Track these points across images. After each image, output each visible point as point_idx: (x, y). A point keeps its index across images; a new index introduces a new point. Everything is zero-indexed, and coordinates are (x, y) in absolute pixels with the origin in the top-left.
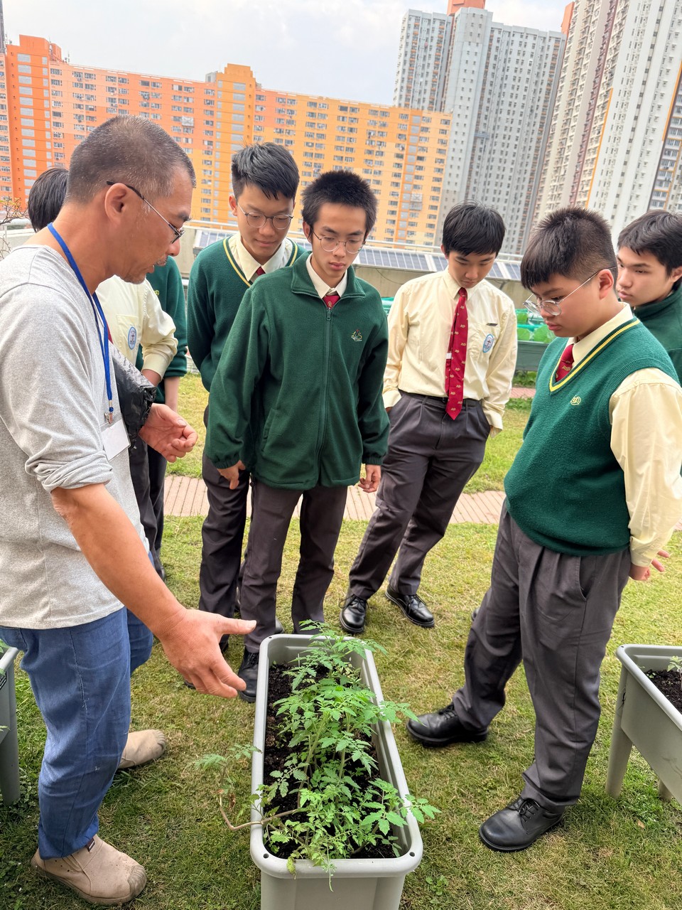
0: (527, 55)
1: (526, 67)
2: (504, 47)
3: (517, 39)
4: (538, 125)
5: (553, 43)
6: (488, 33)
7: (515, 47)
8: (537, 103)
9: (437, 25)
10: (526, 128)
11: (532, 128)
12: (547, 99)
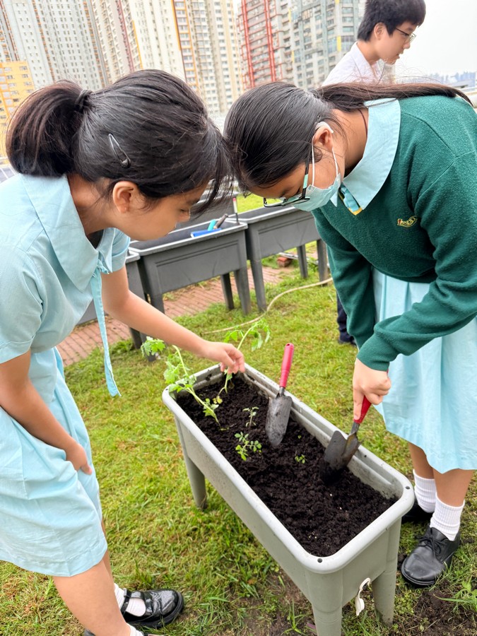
1: (68, 16)
4: (94, 57)
8: (87, 42)
11: (91, 60)
12: (92, 37)
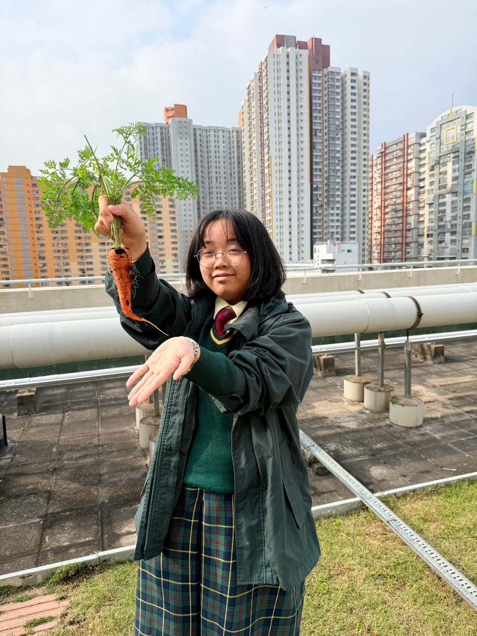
0: (221, 142)
1: (221, 149)
2: (204, 139)
3: (212, 133)
4: (237, 184)
5: (235, 134)
6: (192, 132)
7: (212, 138)
8: (233, 170)
9: (158, 130)
10: (230, 186)
11: (233, 186)
12: (239, 167)
